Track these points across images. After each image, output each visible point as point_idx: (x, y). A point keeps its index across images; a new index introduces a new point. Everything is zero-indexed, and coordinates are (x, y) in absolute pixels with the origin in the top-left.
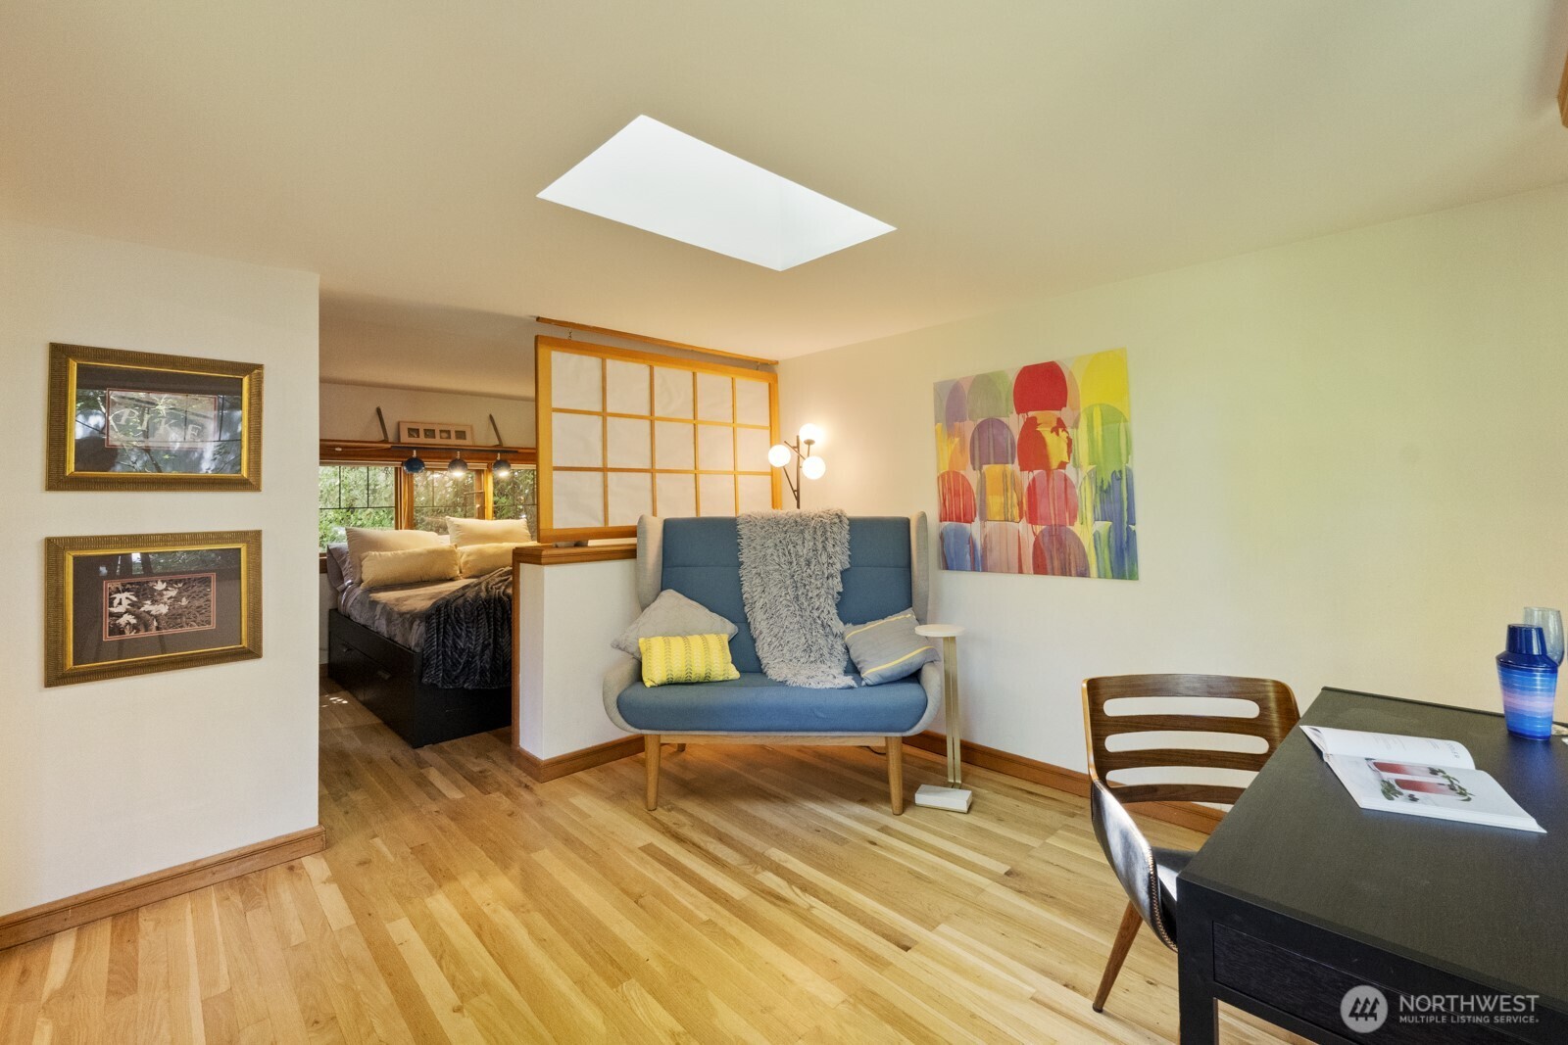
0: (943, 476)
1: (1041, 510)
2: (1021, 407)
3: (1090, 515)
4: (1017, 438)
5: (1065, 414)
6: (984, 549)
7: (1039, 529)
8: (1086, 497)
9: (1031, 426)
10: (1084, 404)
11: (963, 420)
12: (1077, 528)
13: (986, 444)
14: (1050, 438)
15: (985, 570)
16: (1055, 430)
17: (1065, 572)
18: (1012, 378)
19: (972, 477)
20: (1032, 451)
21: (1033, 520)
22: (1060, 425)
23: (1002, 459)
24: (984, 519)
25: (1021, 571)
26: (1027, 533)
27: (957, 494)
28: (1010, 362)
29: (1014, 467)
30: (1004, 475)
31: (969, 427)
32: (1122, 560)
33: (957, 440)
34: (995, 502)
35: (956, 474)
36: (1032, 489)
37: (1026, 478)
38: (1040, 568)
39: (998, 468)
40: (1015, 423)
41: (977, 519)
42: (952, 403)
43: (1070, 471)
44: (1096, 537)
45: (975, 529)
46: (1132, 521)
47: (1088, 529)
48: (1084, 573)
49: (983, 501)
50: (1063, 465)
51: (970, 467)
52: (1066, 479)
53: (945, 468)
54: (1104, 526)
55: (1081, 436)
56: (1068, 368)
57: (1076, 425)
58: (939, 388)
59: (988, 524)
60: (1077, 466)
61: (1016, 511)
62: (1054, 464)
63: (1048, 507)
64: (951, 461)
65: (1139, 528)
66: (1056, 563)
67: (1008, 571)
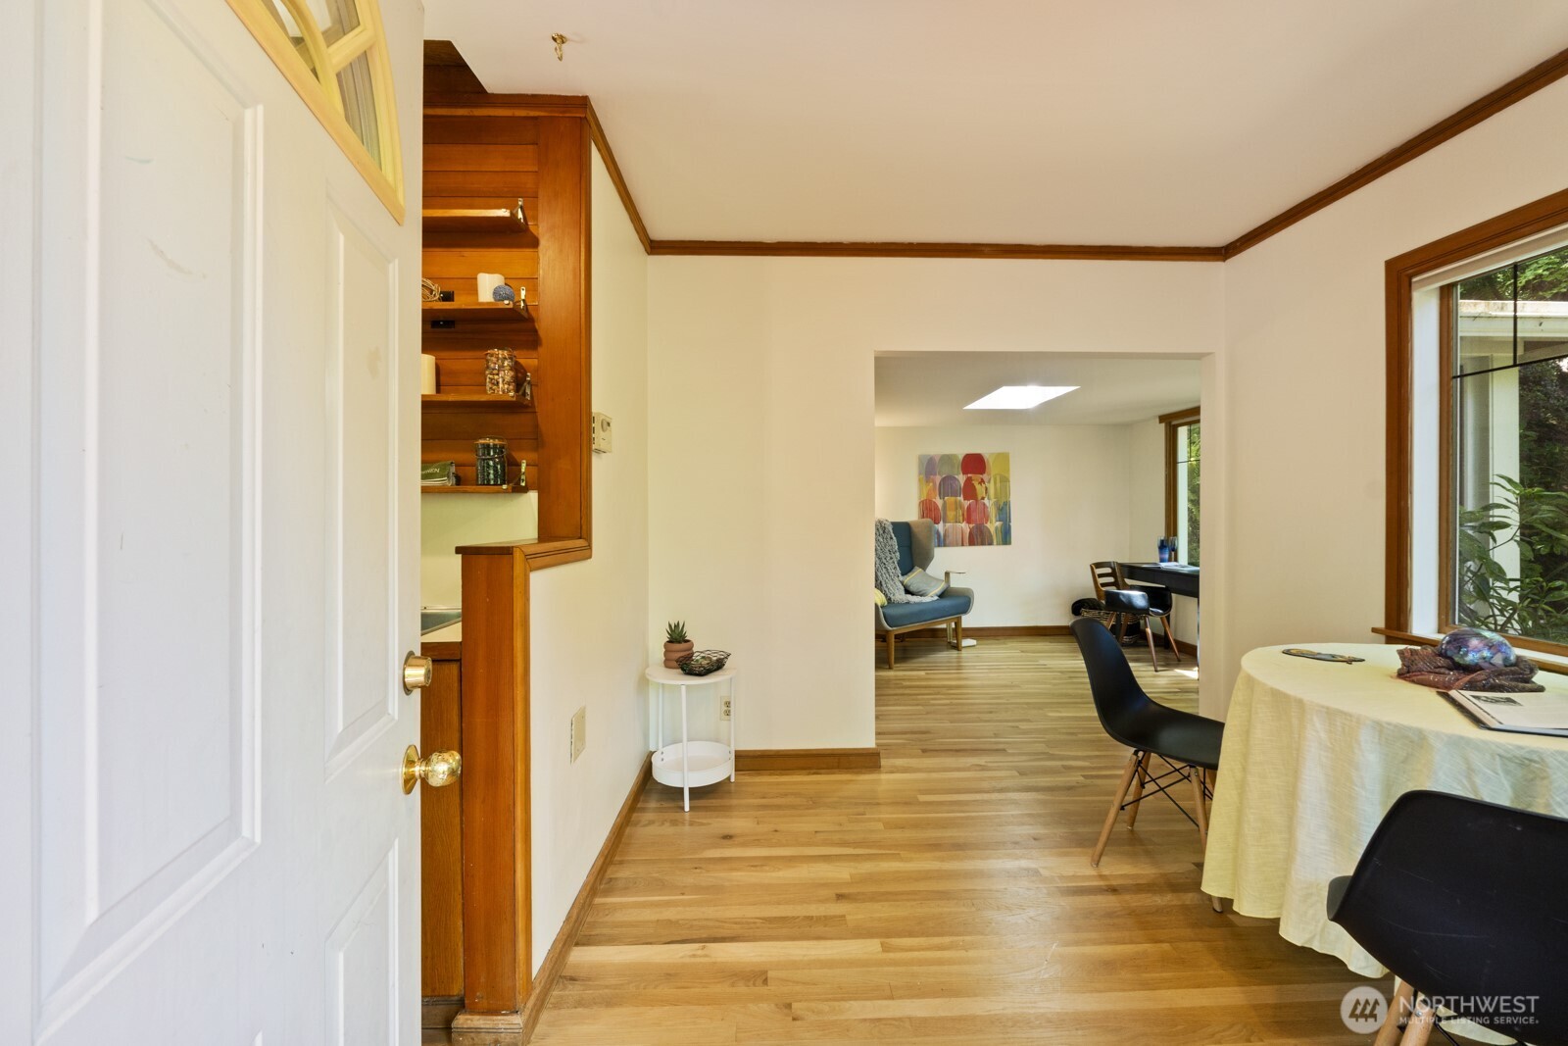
0: (923, 502)
1: (973, 518)
2: (965, 472)
3: (994, 520)
4: (962, 485)
5: (985, 477)
6: (945, 535)
7: (971, 526)
8: (992, 511)
9: (969, 481)
10: (993, 473)
11: (935, 474)
12: (988, 525)
13: (946, 487)
14: (978, 486)
15: (945, 546)
16: (980, 483)
17: (983, 544)
18: (961, 457)
19: (939, 502)
20: (969, 491)
21: (969, 522)
22: (982, 481)
23: (955, 494)
24: (945, 522)
25: (963, 545)
26: (965, 527)
27: (931, 510)
28: (961, 449)
29: (961, 498)
30: (956, 501)
31: (938, 479)
32: (1006, 538)
33: (931, 484)
34: (951, 514)
35: (930, 501)
36: (969, 508)
37: (966, 504)
38: (972, 543)
39: (953, 499)
40: (962, 479)
41: (941, 522)
42: (929, 467)
43: (986, 501)
44: (996, 528)
45: (940, 527)
46: (1010, 521)
47: (993, 525)
48: (991, 544)
49: (945, 513)
50: (983, 498)
51: (938, 497)
52: (984, 504)
53: (924, 497)
54: (998, 524)
55: (991, 487)
56: (986, 457)
57: (989, 482)
58: (921, 458)
59: (948, 525)
60: (989, 499)
61: (961, 518)
62: (979, 498)
63: (976, 516)
64: (928, 495)
65: (1013, 525)
66: (979, 540)
67: (957, 545)
